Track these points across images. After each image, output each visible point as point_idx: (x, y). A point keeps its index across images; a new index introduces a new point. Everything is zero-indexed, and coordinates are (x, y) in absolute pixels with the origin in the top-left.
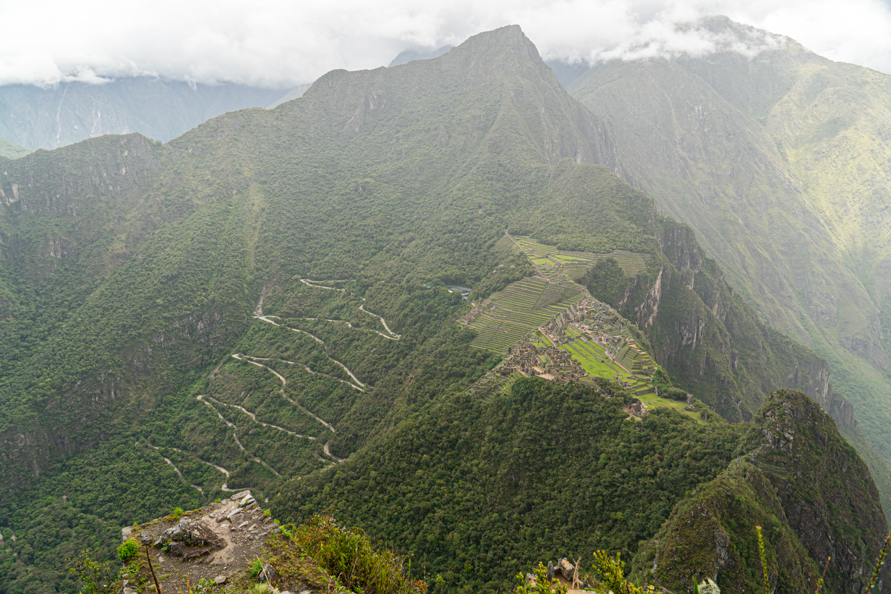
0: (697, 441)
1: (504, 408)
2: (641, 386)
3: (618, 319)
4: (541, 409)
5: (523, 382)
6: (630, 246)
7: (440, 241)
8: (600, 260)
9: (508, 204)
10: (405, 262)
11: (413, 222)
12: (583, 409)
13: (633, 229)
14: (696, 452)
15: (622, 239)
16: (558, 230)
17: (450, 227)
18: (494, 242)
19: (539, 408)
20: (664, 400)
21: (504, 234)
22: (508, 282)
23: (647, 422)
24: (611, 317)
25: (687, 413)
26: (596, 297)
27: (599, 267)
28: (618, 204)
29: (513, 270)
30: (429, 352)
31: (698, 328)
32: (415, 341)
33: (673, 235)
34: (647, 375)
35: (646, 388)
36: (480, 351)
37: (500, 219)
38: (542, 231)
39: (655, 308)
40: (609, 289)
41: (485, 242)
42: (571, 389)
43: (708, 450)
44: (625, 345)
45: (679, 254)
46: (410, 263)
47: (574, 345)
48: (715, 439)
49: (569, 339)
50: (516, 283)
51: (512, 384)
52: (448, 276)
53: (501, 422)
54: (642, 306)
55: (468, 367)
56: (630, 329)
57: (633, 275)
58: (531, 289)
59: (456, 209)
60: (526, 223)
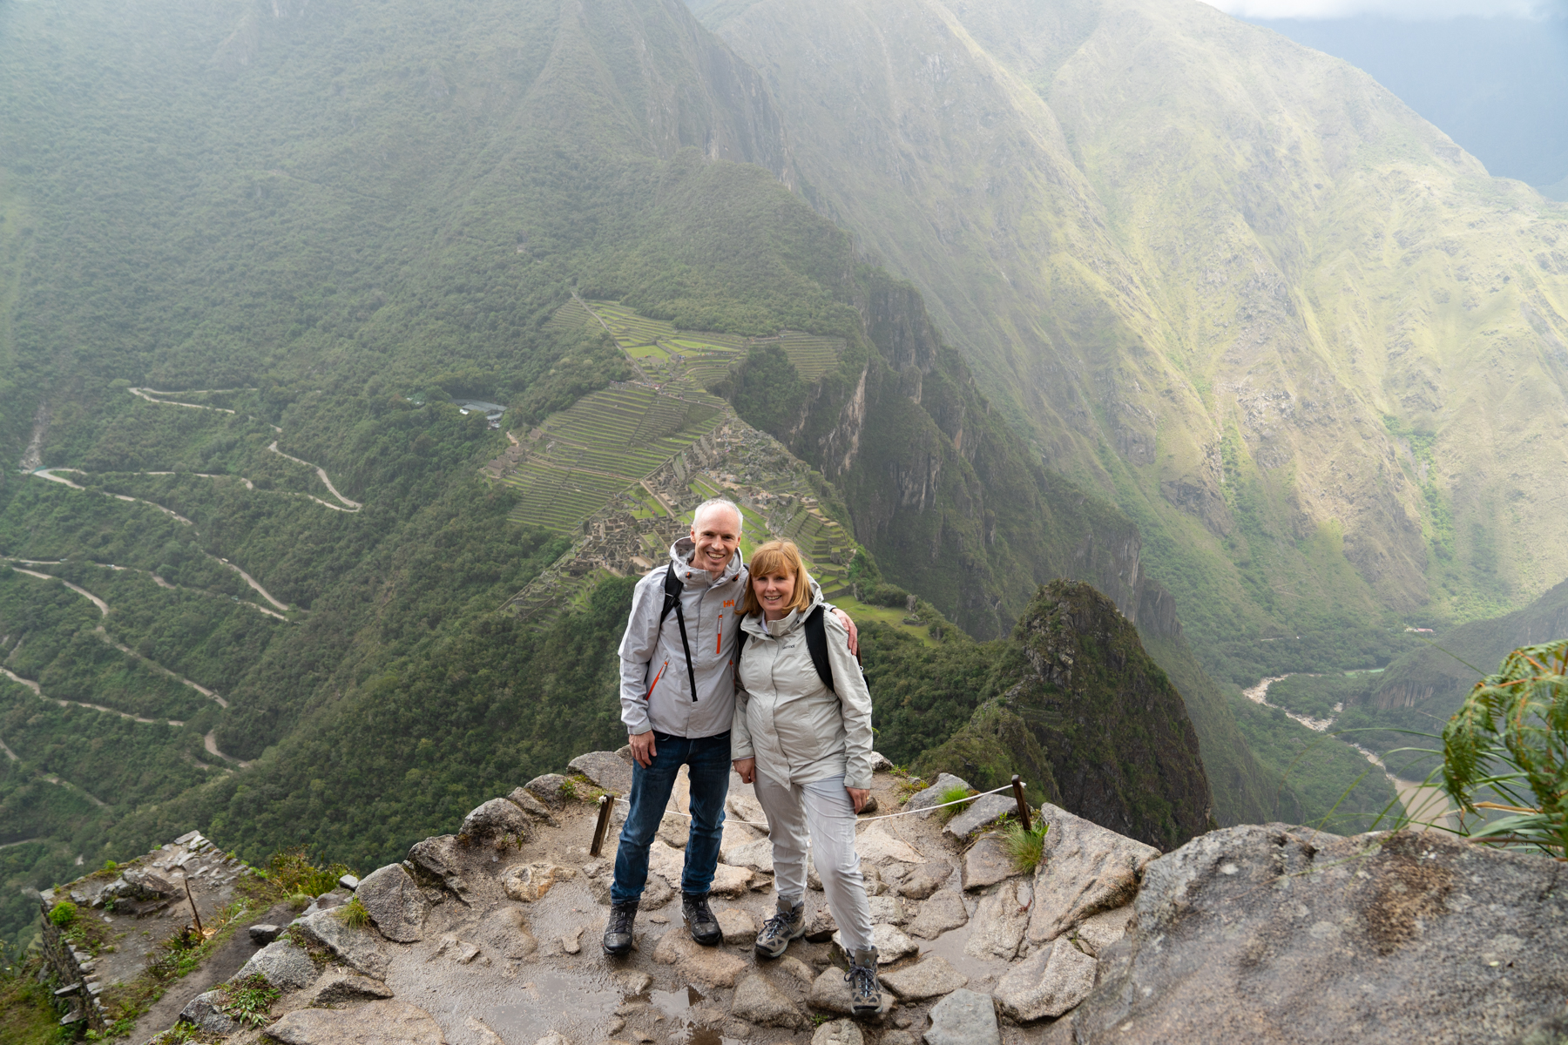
0: (922, 678)
1: (578, 638)
2: (829, 584)
3: (787, 461)
5: (612, 587)
6: (809, 322)
7: (440, 309)
8: (755, 349)
9: (577, 234)
10: (366, 351)
11: (379, 268)
13: (815, 290)
14: (921, 697)
15: (794, 309)
16: (675, 291)
17: (459, 281)
18: (551, 311)
20: (868, 608)
21: (570, 296)
22: (579, 392)
24: (776, 458)
25: (908, 629)
26: (747, 419)
27: (752, 363)
28: (786, 242)
29: (590, 368)
30: (424, 536)
31: (929, 475)
32: (393, 514)
33: (887, 302)
34: (839, 564)
35: (837, 588)
36: (528, 530)
37: (561, 265)
38: (644, 291)
39: (855, 439)
40: (773, 405)
41: (532, 312)
43: (939, 692)
44: (800, 509)
45: (897, 339)
46: (377, 354)
48: (951, 672)
50: (595, 395)
51: (592, 592)
52: (457, 380)
53: (572, 665)
54: (831, 436)
55: (505, 562)
56: (811, 479)
57: (814, 378)
58: (626, 406)
59: (470, 243)
60: (613, 274)
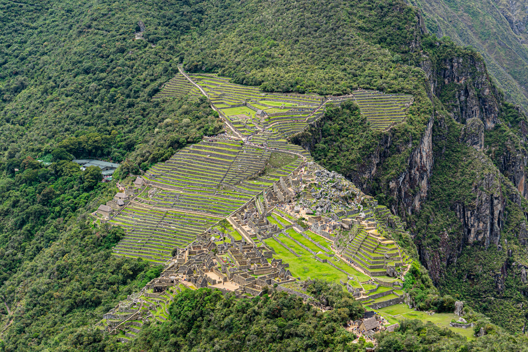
1: (156, 344)
2: (383, 295)
3: (355, 195)
4: (216, 340)
5: (186, 298)
6: (380, 81)
7: (70, 88)
8: (331, 105)
9: (186, 23)
10: (8, 125)
11: (23, 59)
12: (283, 333)
13: (385, 55)
15: (367, 72)
16: (263, 62)
17: (86, 64)
18: (161, 85)
19: (211, 339)
20: (419, 313)
21: (177, 71)
22: (177, 145)
23: (382, 343)
24: (343, 194)
25: (455, 330)
26: (323, 164)
27: (328, 118)
28: (361, 17)
29: (188, 126)
30: (42, 271)
31: (492, 213)
32: (19, 255)
33: (452, 67)
34: (394, 276)
35: (392, 297)
36: (128, 261)
37: (171, 48)
38: (238, 64)
39: (424, 183)
41: (145, 86)
42: (265, 302)
44: (359, 231)
45: (463, 98)
46: (17, 126)
47: (282, 238)
49: (275, 230)
50: (191, 147)
51: (170, 303)
52: (80, 143)
54: (401, 179)
55: (106, 289)
57: (384, 129)
58: (217, 156)
59: (96, 34)
60: (213, 52)
